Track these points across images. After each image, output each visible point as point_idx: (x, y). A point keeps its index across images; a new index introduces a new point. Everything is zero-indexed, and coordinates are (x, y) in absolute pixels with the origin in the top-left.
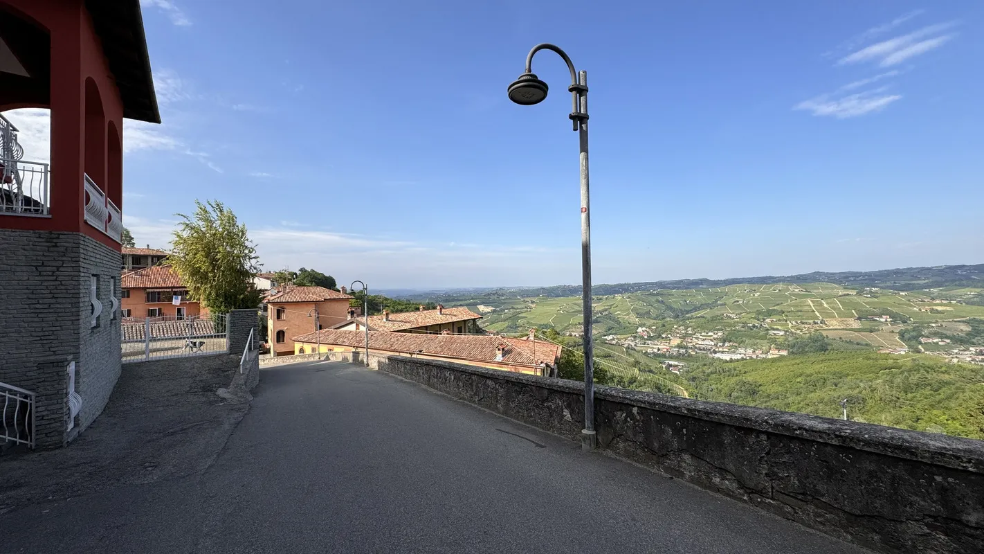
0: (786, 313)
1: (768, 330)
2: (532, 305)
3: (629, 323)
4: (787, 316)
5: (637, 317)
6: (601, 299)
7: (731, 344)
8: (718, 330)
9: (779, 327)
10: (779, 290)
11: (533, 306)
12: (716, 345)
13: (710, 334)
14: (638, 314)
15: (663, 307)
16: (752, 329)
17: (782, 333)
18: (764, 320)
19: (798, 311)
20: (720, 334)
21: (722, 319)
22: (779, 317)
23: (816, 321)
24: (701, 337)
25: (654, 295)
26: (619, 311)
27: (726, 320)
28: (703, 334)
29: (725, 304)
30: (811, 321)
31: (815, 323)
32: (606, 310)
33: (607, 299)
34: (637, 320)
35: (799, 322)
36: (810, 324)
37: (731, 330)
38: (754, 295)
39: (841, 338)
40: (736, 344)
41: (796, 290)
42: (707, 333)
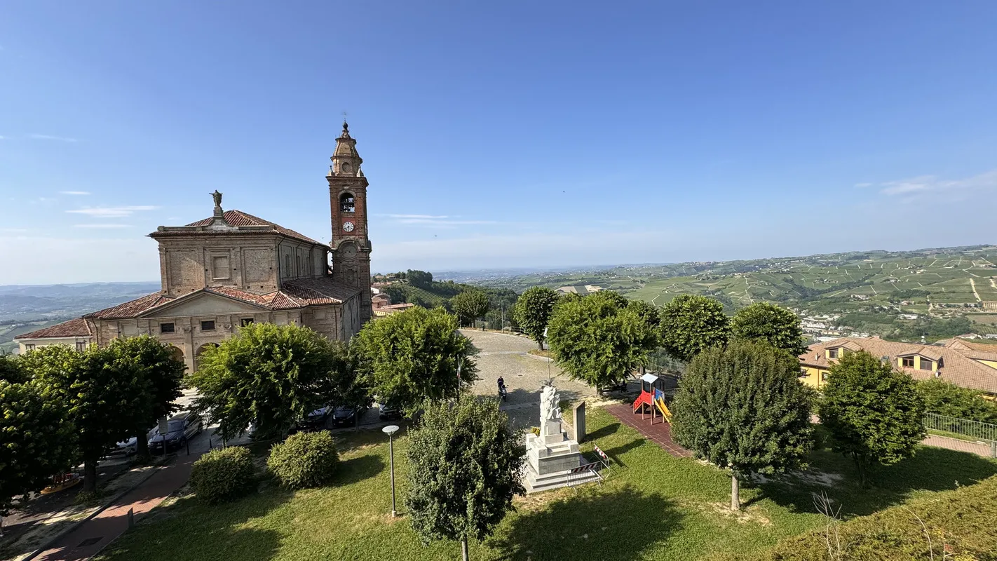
0: (931, 295)
1: (898, 313)
2: (641, 285)
3: (741, 304)
4: (932, 298)
5: (752, 298)
6: (717, 278)
7: (846, 327)
8: (835, 313)
9: (914, 311)
10: (956, 266)
11: (643, 285)
12: (827, 329)
13: (824, 316)
14: (754, 294)
15: (790, 286)
16: (876, 312)
17: (914, 317)
18: (899, 302)
19: (950, 292)
20: (836, 317)
21: (848, 300)
22: (922, 299)
23: (968, 304)
24: (813, 320)
25: (783, 273)
26: (734, 291)
27: (852, 302)
28: (817, 316)
29: (872, 283)
30: (962, 304)
31: (966, 306)
32: (719, 290)
33: (724, 278)
34: (752, 300)
35: (944, 304)
36: (959, 307)
37: (852, 313)
38: (915, 272)
39: (993, 324)
40: (851, 328)
41: (981, 266)
42: (822, 316)
